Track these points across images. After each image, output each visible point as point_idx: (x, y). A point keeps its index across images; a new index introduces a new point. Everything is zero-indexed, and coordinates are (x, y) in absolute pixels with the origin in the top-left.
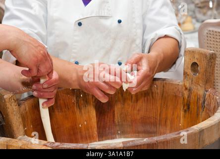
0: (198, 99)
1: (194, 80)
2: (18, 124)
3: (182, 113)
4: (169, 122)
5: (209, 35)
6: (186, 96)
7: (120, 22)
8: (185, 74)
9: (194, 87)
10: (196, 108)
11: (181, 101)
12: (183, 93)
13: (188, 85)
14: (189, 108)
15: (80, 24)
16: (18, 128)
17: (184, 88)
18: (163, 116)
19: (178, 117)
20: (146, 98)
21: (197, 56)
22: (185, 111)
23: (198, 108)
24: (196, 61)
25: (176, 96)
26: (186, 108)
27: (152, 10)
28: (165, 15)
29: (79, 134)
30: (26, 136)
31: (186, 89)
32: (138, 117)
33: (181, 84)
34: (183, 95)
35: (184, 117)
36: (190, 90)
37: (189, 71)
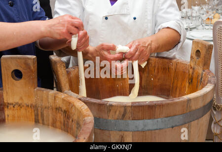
0: (198, 76)
1: (197, 62)
2: (65, 82)
3: (187, 84)
4: (178, 90)
5: (220, 30)
6: (191, 73)
7: (135, 19)
8: (192, 57)
9: (196, 67)
10: (196, 82)
11: (187, 76)
12: (189, 70)
13: (192, 65)
14: (192, 81)
15: (106, 18)
16: (65, 85)
17: (190, 67)
18: (175, 85)
19: (185, 87)
20: (164, 72)
21: (200, 46)
22: (189, 83)
23: (198, 82)
24: (199, 49)
25: (184, 72)
26: (190, 81)
27: (161, 10)
28: (171, 13)
29: (116, 92)
30: (70, 91)
31: (191, 68)
32: (158, 84)
33: (188, 64)
34: (189, 72)
35: (189, 87)
36: (193, 69)
37: (194, 56)
